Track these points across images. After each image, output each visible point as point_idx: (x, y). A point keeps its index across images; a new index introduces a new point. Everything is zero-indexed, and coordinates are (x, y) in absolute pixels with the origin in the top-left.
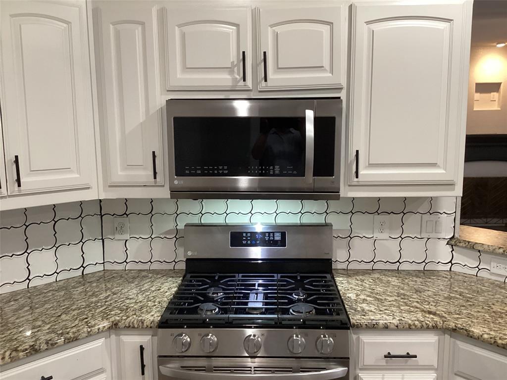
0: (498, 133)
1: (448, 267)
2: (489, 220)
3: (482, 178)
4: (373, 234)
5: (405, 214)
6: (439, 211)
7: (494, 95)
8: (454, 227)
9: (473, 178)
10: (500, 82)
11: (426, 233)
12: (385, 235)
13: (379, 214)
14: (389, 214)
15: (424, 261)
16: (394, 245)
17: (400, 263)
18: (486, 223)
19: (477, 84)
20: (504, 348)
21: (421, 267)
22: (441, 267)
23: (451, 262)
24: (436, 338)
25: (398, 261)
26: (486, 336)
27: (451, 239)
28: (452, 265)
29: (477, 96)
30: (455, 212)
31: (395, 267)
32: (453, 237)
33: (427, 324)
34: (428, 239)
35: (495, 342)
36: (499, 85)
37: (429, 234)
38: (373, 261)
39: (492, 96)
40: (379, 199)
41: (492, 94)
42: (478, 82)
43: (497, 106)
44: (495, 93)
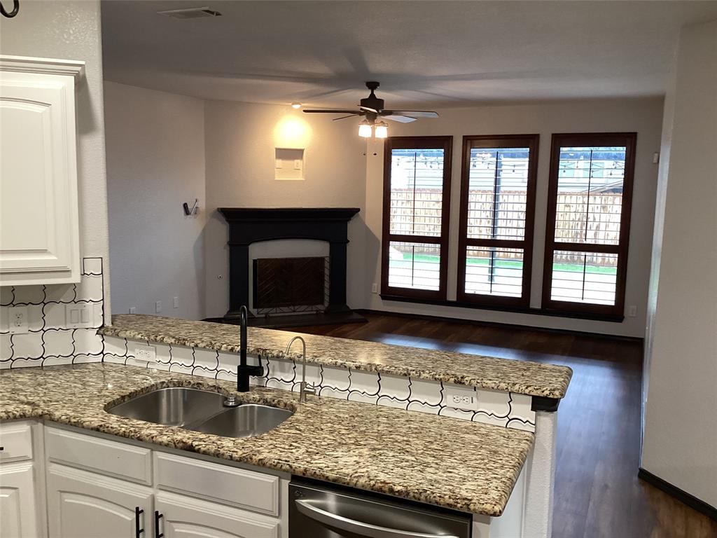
0: (304, 207)
1: (99, 359)
2: (296, 307)
3: (286, 260)
4: (9, 328)
5: (45, 304)
6: (84, 299)
7: (297, 163)
8: (103, 315)
9: (276, 259)
10: (302, 148)
11: (71, 323)
12: (24, 329)
13: (14, 306)
14: (27, 305)
15: (72, 354)
16: (35, 340)
17: (44, 359)
18: (294, 311)
19: (278, 150)
20: (75, 426)
21: (69, 361)
22: (91, 359)
23: (102, 352)
24: (29, 427)
25: (42, 357)
26: (63, 417)
27: (100, 328)
28: (104, 355)
29: (279, 163)
30: (103, 300)
31: (38, 363)
32: (103, 326)
33: (13, 414)
34: (75, 330)
35: (69, 421)
36: (301, 151)
37: (74, 325)
38: (11, 359)
39: (295, 164)
40: (13, 288)
41: (296, 161)
42: (278, 147)
43: (301, 175)
44: (299, 161)
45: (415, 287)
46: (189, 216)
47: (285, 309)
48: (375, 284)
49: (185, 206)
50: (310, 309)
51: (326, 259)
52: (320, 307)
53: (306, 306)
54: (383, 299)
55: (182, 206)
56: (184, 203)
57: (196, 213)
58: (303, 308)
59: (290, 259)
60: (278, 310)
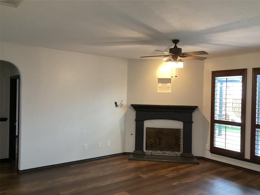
2: (165, 152)
10: (170, 78)
18: (164, 154)
19: (158, 79)
29: (160, 85)
39: (168, 85)
41: (168, 84)
42: (159, 78)
43: (170, 90)
44: (169, 84)
45: (226, 148)
46: (117, 107)
47: (159, 152)
48: (207, 145)
49: (116, 103)
50: (172, 153)
51: (181, 130)
52: (177, 153)
53: (170, 152)
54: (211, 153)
55: (114, 103)
56: (115, 102)
57: (121, 106)
58: (168, 152)
59: (162, 129)
60: (156, 152)
